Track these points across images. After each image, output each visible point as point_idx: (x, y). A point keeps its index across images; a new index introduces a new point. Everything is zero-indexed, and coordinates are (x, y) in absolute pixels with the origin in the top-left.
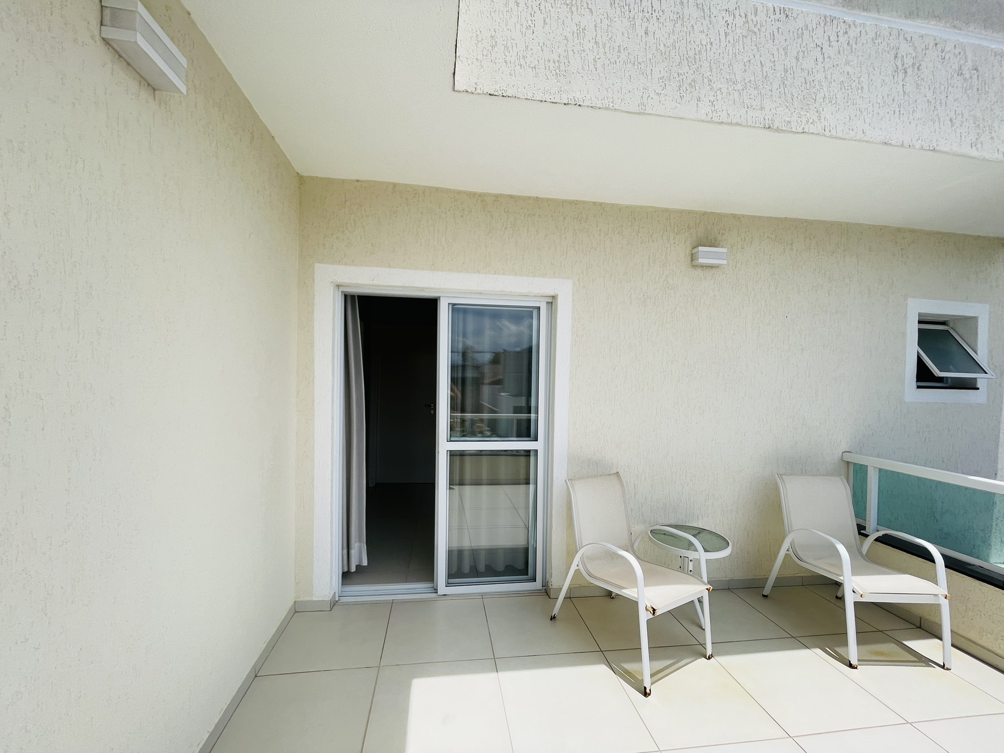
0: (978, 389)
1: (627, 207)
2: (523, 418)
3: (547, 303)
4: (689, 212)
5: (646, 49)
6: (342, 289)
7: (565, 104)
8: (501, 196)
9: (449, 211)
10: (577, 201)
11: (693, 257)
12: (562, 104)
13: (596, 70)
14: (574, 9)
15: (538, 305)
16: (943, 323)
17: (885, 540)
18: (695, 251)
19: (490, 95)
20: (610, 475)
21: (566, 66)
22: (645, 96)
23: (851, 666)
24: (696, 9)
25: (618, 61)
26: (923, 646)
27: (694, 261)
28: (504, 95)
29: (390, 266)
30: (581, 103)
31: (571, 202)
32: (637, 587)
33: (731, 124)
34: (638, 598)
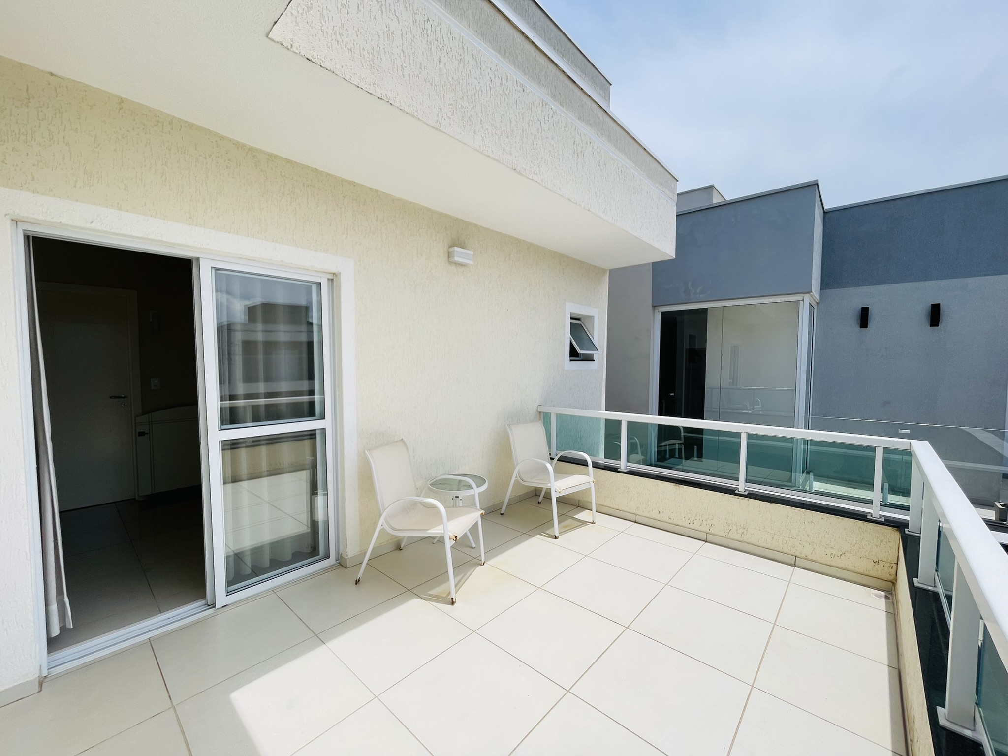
0: (594, 361)
1: (399, 200)
2: (305, 400)
3: (328, 279)
4: (446, 215)
5: (440, 75)
6: (22, 227)
7: (379, 98)
8: (276, 156)
9: (210, 156)
10: (355, 182)
11: (449, 255)
12: (376, 96)
13: (404, 77)
14: (383, 8)
15: (319, 281)
16: (579, 320)
17: (562, 459)
18: (451, 249)
19: (308, 59)
20: (394, 442)
21: (379, 62)
22: (440, 116)
23: (556, 538)
24: (472, 58)
25: (420, 76)
26: (583, 515)
27: (450, 259)
28: (322, 65)
29: (120, 209)
30: (392, 103)
31: (350, 183)
32: (443, 523)
33: (494, 159)
34: (444, 533)
